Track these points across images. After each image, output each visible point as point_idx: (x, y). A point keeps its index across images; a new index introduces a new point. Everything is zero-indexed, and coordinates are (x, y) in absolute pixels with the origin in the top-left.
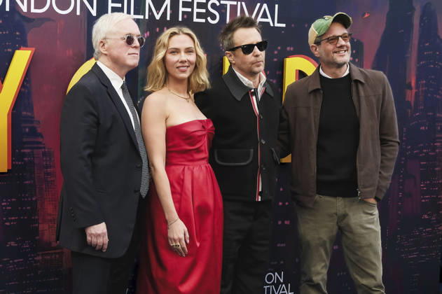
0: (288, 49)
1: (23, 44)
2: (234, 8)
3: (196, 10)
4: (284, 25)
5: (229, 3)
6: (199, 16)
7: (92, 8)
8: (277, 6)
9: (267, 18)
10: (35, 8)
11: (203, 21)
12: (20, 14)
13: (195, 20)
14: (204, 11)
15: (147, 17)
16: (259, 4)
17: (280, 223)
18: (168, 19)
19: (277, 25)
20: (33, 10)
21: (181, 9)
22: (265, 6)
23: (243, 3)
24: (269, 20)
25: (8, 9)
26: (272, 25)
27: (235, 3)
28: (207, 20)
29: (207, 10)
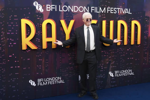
0: (132, 19)
1: (72, 19)
2: (120, 10)
3: (111, 10)
4: (131, 13)
5: (119, 9)
6: (112, 12)
7: (88, 10)
8: (130, 9)
9: (127, 12)
10: (75, 11)
11: (113, 13)
12: (71, 12)
13: (111, 13)
14: (113, 10)
15: (100, 12)
16: (125, 9)
17: (131, 58)
18: (105, 12)
19: (130, 13)
20: (74, 11)
21: (108, 10)
22: (127, 9)
23: (122, 9)
24: (128, 12)
25: (69, 11)
26: (128, 13)
27: (120, 9)
28: (114, 13)
29: (114, 10)
